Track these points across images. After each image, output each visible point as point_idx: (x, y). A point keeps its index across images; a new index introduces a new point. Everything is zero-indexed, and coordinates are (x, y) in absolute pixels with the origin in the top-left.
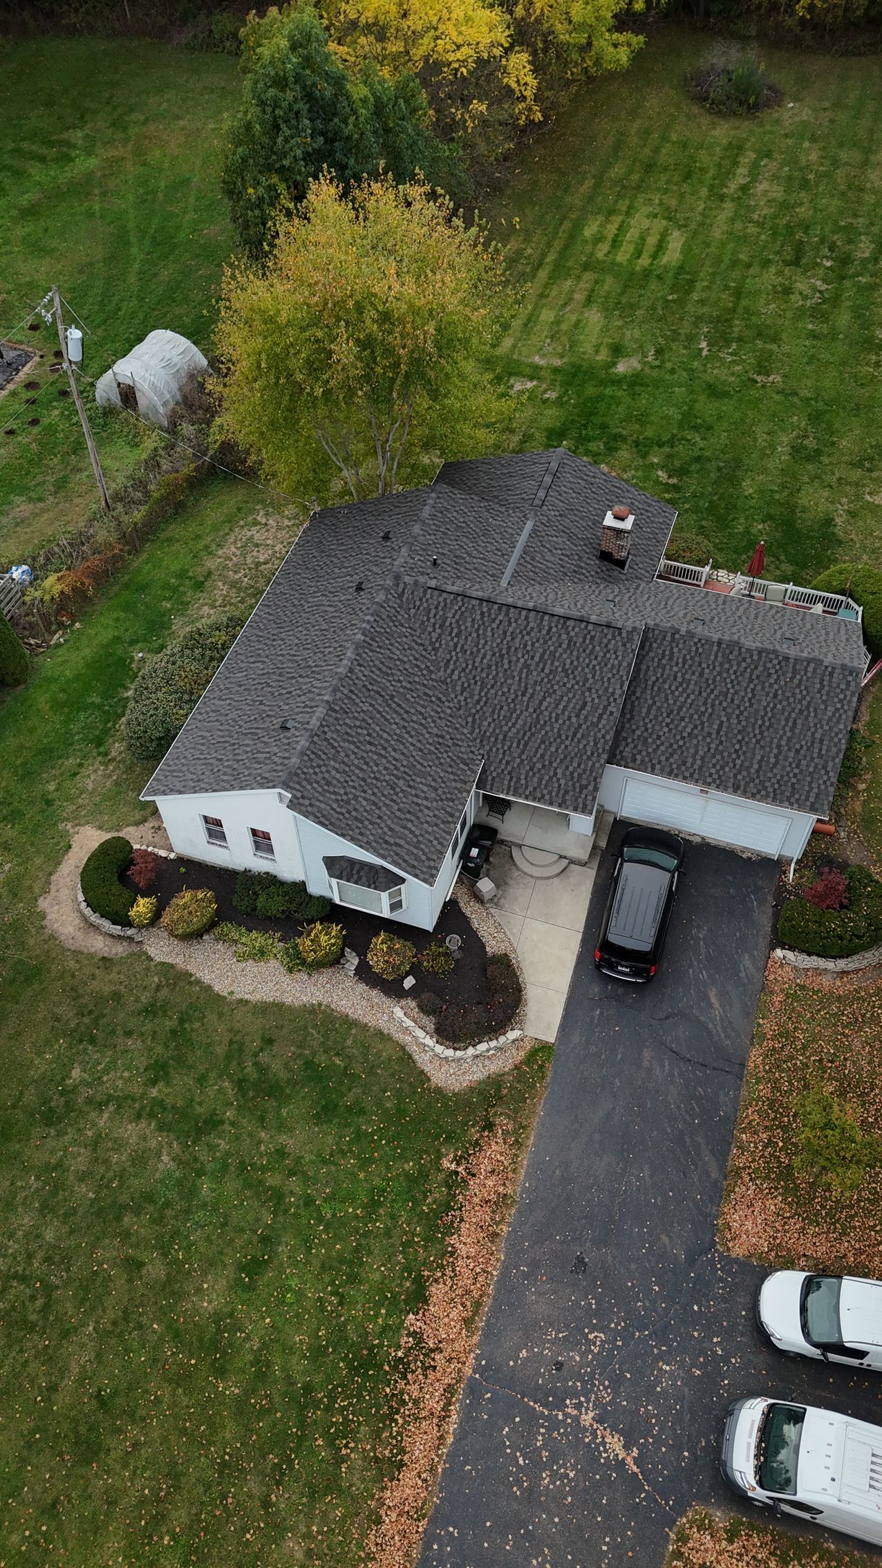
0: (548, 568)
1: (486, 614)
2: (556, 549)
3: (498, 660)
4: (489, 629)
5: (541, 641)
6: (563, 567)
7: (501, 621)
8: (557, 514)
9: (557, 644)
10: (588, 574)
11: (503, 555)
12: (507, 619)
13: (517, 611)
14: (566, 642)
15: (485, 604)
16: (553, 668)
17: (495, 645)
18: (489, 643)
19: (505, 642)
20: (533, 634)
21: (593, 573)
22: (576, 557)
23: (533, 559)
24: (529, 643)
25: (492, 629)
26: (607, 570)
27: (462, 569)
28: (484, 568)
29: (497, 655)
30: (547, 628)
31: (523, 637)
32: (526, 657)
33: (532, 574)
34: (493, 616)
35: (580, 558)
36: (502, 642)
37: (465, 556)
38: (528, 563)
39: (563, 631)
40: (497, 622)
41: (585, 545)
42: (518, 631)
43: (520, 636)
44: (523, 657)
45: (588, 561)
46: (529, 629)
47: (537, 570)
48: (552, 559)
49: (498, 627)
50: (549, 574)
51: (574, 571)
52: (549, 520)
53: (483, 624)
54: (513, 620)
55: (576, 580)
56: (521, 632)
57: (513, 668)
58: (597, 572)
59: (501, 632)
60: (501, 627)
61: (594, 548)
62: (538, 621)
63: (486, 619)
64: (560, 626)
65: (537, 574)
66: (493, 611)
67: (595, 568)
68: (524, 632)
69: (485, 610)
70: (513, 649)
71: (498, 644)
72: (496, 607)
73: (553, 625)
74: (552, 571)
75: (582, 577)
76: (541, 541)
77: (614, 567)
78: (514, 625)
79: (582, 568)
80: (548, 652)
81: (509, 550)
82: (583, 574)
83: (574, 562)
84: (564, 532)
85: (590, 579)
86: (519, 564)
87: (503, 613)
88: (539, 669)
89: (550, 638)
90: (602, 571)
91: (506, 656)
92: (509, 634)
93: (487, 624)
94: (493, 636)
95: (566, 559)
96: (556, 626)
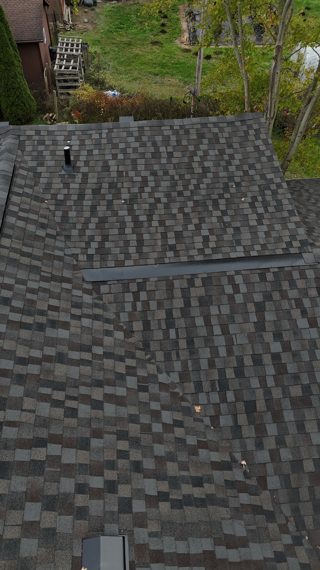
0: (208, 340)
2: (278, 335)
6: (240, 375)
10: (270, 445)
21: (287, 456)
22: (296, 392)
23: (206, 303)
27: (87, 203)
28: (114, 232)
35: (301, 402)
37: (125, 196)
38: (187, 297)
48: (242, 340)
50: (193, 353)
51: (251, 404)
55: (225, 421)
58: (297, 463)
65: (171, 325)
67: (309, 454)
75: (248, 432)
79: (277, 417)
82: (260, 431)
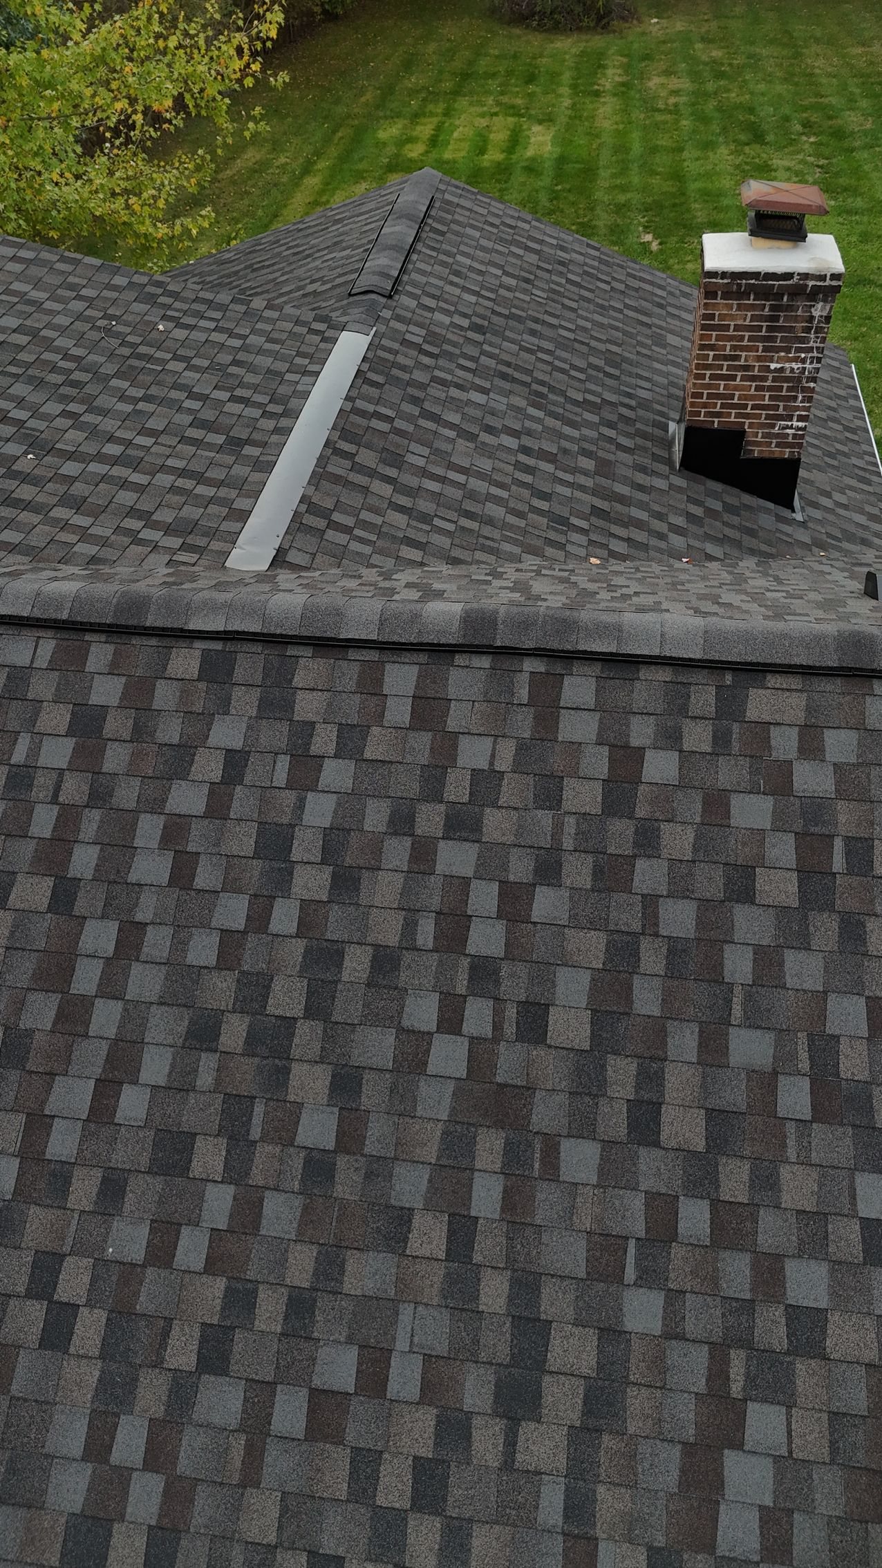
0: (472, 495)
1: (118, 724)
2: (490, 430)
3: (246, 1076)
4: (149, 829)
5: (578, 871)
6: (545, 496)
7: (235, 762)
8: (465, 323)
9: (711, 882)
10: (662, 527)
11: (235, 444)
12: (275, 734)
13: (349, 671)
14: (783, 849)
15: (100, 653)
16: (735, 1096)
17: (203, 950)
18: (157, 942)
19: (284, 917)
20: (496, 824)
21: (680, 521)
22: (587, 464)
23: (397, 461)
24: (484, 898)
25: (175, 831)
26: (728, 508)
28: (127, 498)
29: (234, 1033)
30: (598, 762)
31: (423, 855)
32: (477, 1018)
33: (400, 519)
34: (170, 731)
35: (605, 468)
36: (259, 919)
38: (372, 473)
39: (728, 773)
40: (209, 767)
41: (611, 425)
42: (376, 816)
43: (397, 852)
44: (451, 1022)
45: (641, 478)
46: (457, 788)
47: (425, 506)
48: (486, 464)
49: (218, 808)
50: (490, 522)
51: (596, 511)
52: (432, 337)
53: (99, 796)
54: (324, 740)
55: (619, 547)
56: (402, 823)
57: (377, 1134)
58: (690, 517)
59: (243, 840)
60: (242, 801)
61: (645, 436)
62: (523, 723)
63: (115, 758)
64: (698, 737)
65: (426, 518)
66: (164, 695)
67: (680, 501)
68: (430, 820)
69: (107, 691)
70: (356, 964)
71: (230, 942)
72: (186, 661)
73: (641, 732)
74: (496, 511)
75: (640, 536)
76: (415, 401)
77: (748, 499)
78: (338, 774)
79: (622, 499)
80: (652, 959)
81: (269, 424)
82: (639, 524)
83: (589, 482)
84: (504, 376)
85: (677, 541)
86: (319, 476)
87: (245, 701)
88: (615, 1121)
89: (647, 841)
90: (710, 512)
91: (307, 1036)
92: (305, 846)
93: (127, 794)
94: (182, 875)
95: (549, 468)
96: (670, 738)
